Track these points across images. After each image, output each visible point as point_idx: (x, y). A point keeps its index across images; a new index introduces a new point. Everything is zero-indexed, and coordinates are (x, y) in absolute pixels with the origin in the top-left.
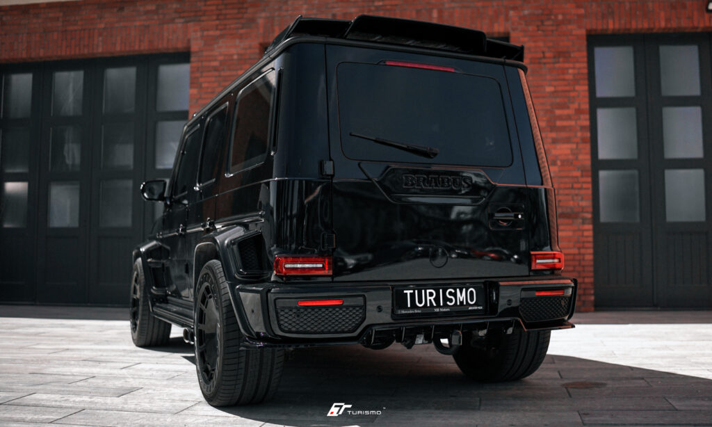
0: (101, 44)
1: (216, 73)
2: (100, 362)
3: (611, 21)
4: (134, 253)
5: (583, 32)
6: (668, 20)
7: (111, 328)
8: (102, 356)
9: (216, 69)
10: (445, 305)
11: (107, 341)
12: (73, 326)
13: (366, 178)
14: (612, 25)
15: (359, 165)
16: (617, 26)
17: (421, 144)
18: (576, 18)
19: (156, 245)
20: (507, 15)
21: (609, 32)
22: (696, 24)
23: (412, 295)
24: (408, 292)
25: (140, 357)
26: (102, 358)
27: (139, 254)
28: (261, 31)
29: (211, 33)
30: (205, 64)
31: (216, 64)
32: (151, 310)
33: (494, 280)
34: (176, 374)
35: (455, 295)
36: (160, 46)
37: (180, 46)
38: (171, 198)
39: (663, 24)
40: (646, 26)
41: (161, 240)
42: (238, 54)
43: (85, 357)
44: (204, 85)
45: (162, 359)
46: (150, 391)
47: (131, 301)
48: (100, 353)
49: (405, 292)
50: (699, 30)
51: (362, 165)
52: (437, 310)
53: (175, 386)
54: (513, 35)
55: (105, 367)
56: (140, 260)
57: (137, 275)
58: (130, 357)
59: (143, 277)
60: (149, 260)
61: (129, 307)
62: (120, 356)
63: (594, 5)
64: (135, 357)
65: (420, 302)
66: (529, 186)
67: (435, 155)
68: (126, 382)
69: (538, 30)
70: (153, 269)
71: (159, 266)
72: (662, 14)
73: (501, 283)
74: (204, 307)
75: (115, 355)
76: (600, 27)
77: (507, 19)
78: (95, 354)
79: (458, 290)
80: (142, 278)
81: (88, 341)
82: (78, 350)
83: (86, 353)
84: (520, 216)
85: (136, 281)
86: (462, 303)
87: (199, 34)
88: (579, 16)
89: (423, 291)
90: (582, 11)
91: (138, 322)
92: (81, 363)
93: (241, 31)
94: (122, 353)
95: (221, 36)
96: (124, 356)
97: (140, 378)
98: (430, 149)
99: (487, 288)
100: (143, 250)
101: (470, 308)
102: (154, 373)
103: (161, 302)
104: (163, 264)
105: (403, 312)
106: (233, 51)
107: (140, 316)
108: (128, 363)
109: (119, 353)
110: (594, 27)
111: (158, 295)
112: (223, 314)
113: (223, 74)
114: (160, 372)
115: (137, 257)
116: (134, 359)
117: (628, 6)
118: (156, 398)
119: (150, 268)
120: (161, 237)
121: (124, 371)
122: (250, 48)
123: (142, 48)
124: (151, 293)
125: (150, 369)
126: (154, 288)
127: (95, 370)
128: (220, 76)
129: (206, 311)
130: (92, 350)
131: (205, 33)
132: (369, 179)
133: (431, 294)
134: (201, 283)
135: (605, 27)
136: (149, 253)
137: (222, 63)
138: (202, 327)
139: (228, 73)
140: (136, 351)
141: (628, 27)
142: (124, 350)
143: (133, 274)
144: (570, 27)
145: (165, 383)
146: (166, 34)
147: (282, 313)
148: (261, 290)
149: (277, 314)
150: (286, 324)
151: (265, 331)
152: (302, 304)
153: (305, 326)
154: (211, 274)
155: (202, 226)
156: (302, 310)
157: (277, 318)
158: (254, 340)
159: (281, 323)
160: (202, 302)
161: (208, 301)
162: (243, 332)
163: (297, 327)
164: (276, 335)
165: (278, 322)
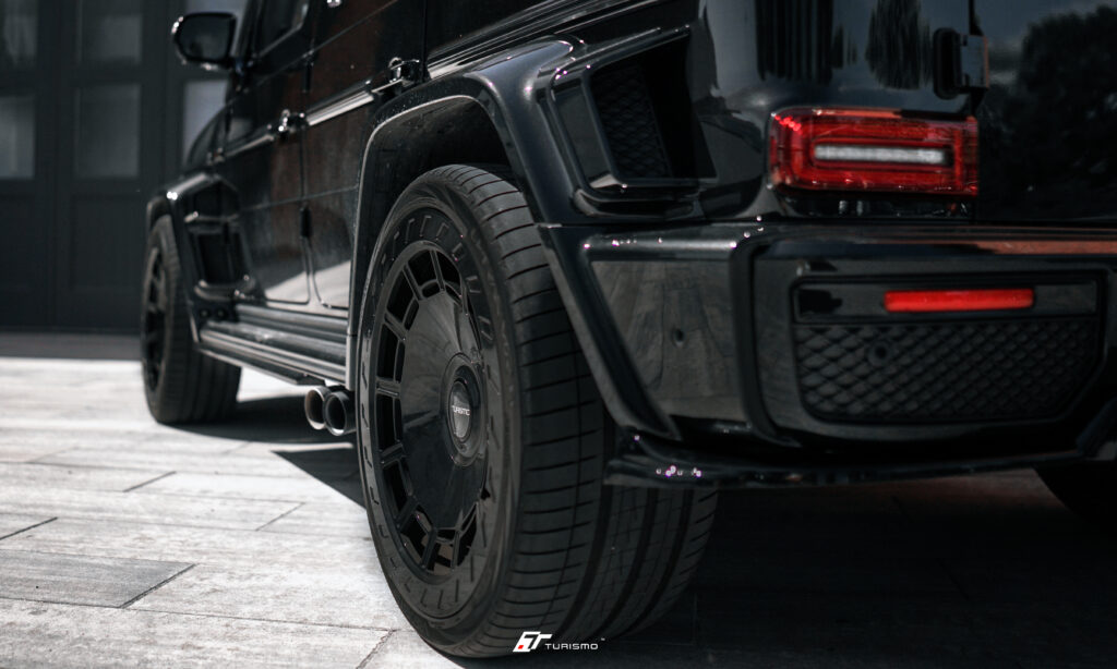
2: (71, 467)
4: (150, 207)
7: (99, 378)
8: (76, 448)
11: (88, 408)
12: (17, 374)
19: (205, 183)
25: (170, 452)
26: (76, 454)
27: (165, 208)
32: (195, 338)
34: (277, 512)
38: (247, 58)
41: (219, 168)
43: (36, 453)
45: (225, 460)
46: (220, 580)
47: (143, 318)
48: (73, 442)
53: (287, 558)
55: (83, 485)
56: (166, 220)
57: (160, 257)
58: (147, 452)
59: (175, 260)
60: (190, 218)
61: (136, 334)
62: (121, 449)
64: (159, 452)
68: (142, 538)
70: (202, 238)
71: (217, 231)
74: (397, 326)
75: (109, 448)
78: (60, 443)
80: (172, 260)
81: (47, 408)
82: (21, 431)
83: (39, 439)
85: (156, 271)
91: (163, 367)
92: (24, 471)
94: (127, 443)
96: (131, 450)
97: (179, 526)
100: (173, 195)
102: (216, 505)
103: (219, 319)
104: (226, 226)
107: (166, 352)
108: (143, 471)
109: (117, 442)
111: (212, 303)
112: (516, 347)
114: (231, 504)
115: (158, 213)
116: (157, 458)
118: (246, 610)
119: (191, 236)
120: (219, 159)
121: (133, 497)
124: (195, 297)
125: (204, 493)
126: (203, 284)
127: (57, 496)
129: (408, 338)
130: (54, 431)
134: (393, 249)
136: (187, 202)
138: (389, 388)
140: (157, 437)
142: (130, 434)
143: (149, 254)
145: (255, 543)
147: (818, 342)
148: (733, 245)
149: (797, 343)
150: (828, 389)
151: (740, 415)
152: (901, 304)
153: (902, 396)
154: (445, 209)
155: (368, 89)
156: (895, 331)
157: (799, 361)
158: (670, 448)
159: (811, 380)
160: (390, 309)
161: (424, 301)
162: (622, 417)
163: (874, 397)
164: (782, 432)
165: (800, 377)
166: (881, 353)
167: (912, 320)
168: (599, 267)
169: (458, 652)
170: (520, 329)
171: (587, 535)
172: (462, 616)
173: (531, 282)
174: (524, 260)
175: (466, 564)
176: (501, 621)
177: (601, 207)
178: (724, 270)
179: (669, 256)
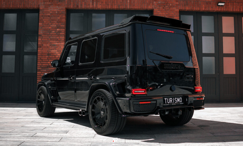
0: (4, 4)
1: (49, 18)
3: (187, 7)
5: (178, 10)
6: (205, 8)
9: (49, 16)
10: (175, 103)
13: (155, 65)
14: (187, 8)
15: (153, 61)
16: (189, 9)
17: (168, 55)
18: (176, 5)
19: (52, 82)
20: (153, 3)
21: (186, 11)
22: (214, 10)
23: (167, 100)
24: (166, 99)
28: (66, 3)
29: (48, 3)
30: (45, 14)
31: (49, 14)
32: (51, 105)
33: (187, 95)
35: (177, 100)
36: (28, 7)
37: (36, 7)
39: (204, 9)
40: (198, 9)
42: (57, 11)
44: (45, 22)
47: (37, 101)
49: (165, 99)
50: (215, 11)
51: (154, 61)
52: (173, 104)
54: (155, 10)
60: (50, 87)
63: (182, 1)
65: (169, 102)
66: (194, 67)
67: (171, 58)
69: (163, 9)
71: (54, 89)
72: (204, 6)
73: (189, 96)
76: (183, 9)
77: (153, 4)
79: (178, 98)
84: (192, 76)
86: (178, 102)
87: (43, 3)
88: (177, 5)
89: (169, 99)
90: (178, 3)
93: (59, 3)
95: (51, 5)
98: (171, 57)
99: (185, 97)
101: (181, 103)
103: (55, 102)
105: (165, 105)
106: (55, 10)
110: (182, 9)
111: (54, 99)
113: (52, 18)
117: (193, 2)
119: (50, 90)
122: (62, 9)
123: (21, 7)
126: (52, 97)
128: (51, 19)
129: (96, 105)
131: (45, 3)
132: (156, 65)
133: (171, 100)
134: (94, 97)
135: (185, 9)
137: (51, 14)
139: (54, 18)
141: (193, 9)
144: (174, 8)
146: (30, 2)
147: (135, 106)
148: (128, 99)
149: (133, 106)
150: (136, 109)
151: (129, 111)
152: (140, 103)
153: (141, 110)
154: (102, 94)
155: (88, 78)
156: (140, 105)
157: (133, 107)
158: (124, 114)
159: (134, 109)
160: (94, 102)
161: (98, 102)
162: (120, 112)
163: (139, 110)
164: (132, 113)
165: (133, 108)
166: (139, 107)
167: (142, 104)
168: (118, 100)
169: (104, 134)
170: (111, 105)
171: (116, 122)
172: (104, 131)
173: (111, 101)
174: (111, 99)
175: (105, 126)
176: (108, 130)
177: (118, 95)
178: (128, 100)
179: (123, 100)
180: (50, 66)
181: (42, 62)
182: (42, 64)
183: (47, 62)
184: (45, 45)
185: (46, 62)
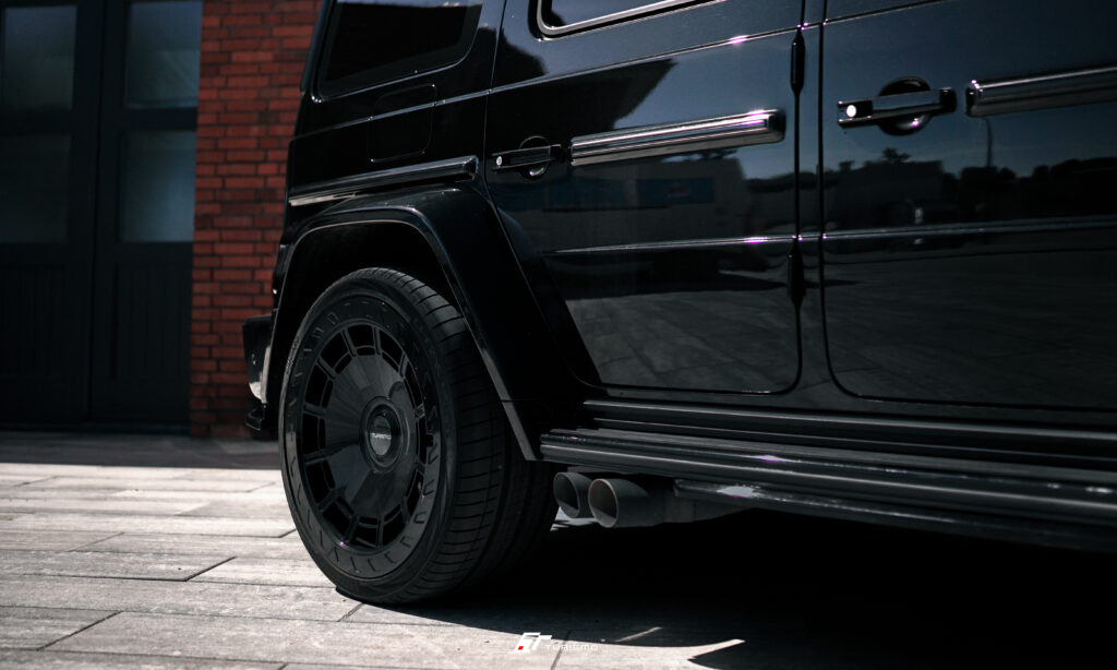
180: (272, 191)
181: (223, 170)
182: (223, 177)
183: (257, 163)
184: (247, 57)
185: (250, 169)
